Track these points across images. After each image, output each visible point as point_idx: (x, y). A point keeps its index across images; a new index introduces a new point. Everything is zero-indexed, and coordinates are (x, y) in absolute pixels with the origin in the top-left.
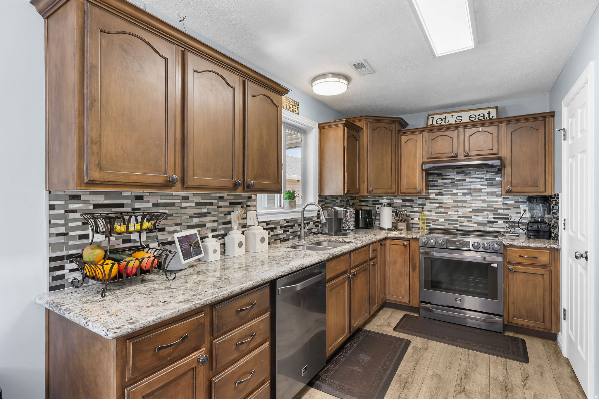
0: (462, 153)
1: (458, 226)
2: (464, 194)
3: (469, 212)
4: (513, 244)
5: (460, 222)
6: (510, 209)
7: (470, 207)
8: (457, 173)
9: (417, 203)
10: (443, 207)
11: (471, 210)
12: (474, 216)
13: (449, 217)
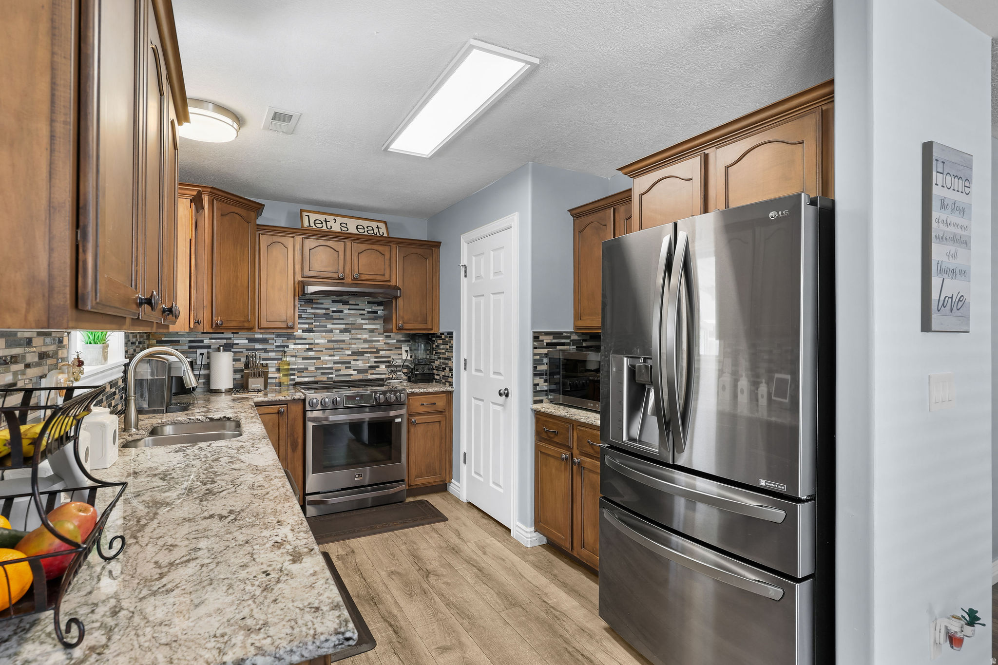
0: (349, 275)
1: (334, 376)
2: (342, 331)
3: (348, 355)
4: (415, 391)
5: (336, 370)
6: (392, 350)
7: (348, 349)
8: (333, 302)
9: (275, 344)
10: (314, 349)
11: (350, 353)
12: (354, 360)
13: (322, 363)
